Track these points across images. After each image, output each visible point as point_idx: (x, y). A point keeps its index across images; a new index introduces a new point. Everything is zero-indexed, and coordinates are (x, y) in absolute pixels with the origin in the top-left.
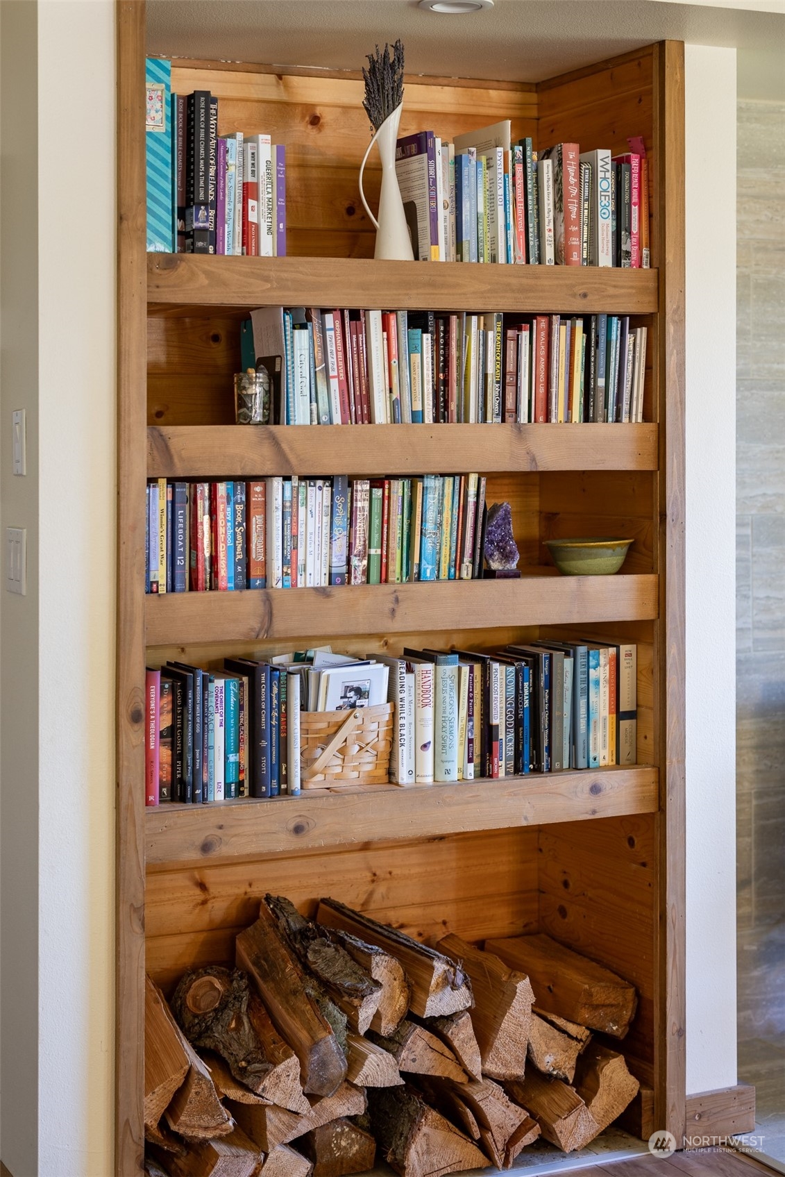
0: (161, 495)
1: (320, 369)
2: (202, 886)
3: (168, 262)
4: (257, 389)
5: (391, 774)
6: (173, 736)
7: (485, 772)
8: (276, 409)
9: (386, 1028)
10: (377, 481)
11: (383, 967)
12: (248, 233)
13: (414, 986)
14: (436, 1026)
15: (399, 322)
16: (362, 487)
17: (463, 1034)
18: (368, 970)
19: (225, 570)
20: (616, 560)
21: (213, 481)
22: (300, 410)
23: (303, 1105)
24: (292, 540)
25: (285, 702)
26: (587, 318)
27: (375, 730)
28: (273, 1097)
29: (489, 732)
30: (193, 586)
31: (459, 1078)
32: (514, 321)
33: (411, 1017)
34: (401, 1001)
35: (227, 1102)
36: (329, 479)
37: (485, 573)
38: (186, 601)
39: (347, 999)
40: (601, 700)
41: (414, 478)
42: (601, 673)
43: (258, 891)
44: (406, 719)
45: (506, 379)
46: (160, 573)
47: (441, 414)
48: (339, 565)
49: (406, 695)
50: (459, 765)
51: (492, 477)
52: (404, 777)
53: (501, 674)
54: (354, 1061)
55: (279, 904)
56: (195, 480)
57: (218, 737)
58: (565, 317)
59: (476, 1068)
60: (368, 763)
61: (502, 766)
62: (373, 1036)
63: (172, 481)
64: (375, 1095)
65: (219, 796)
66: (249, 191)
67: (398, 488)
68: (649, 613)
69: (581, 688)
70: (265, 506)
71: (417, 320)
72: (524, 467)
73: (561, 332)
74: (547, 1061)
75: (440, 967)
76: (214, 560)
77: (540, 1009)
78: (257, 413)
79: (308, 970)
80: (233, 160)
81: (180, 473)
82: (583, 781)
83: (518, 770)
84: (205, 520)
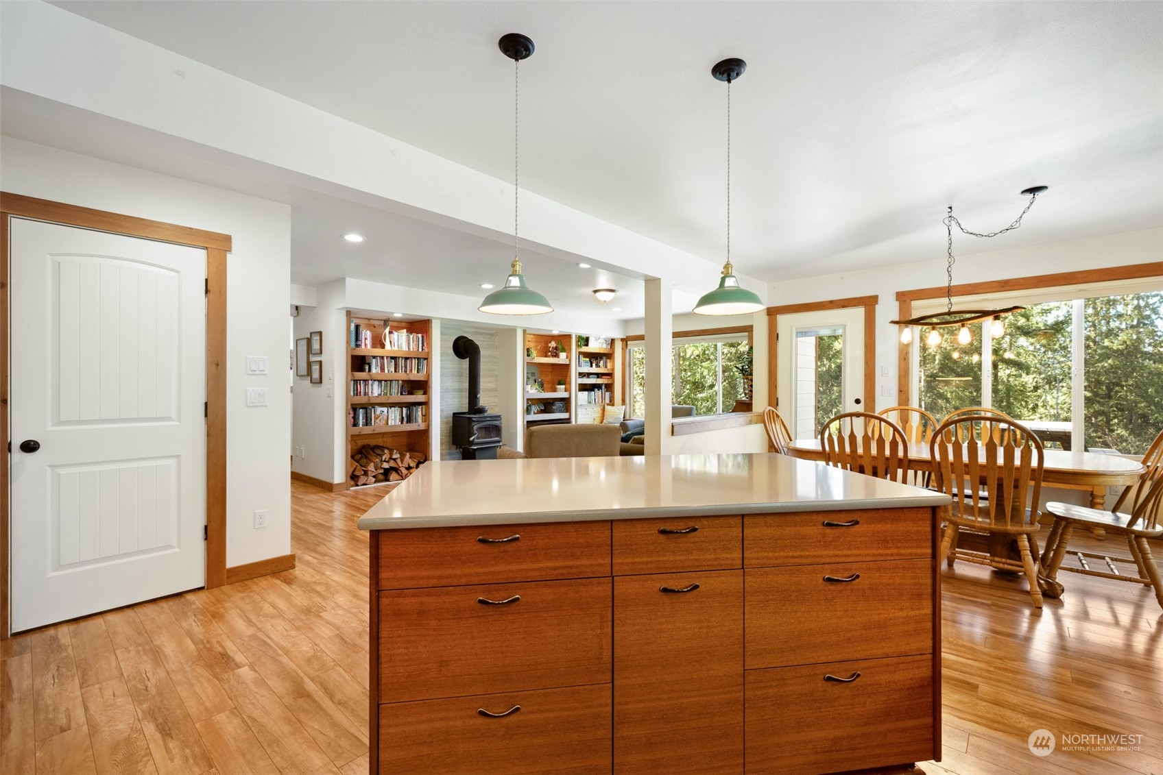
0: (352, 383)
1: (377, 365)
2: (356, 443)
3: (354, 349)
4: (367, 367)
5: (387, 424)
6: (354, 418)
7: (402, 423)
8: (370, 370)
9: (387, 460)
10: (385, 381)
11: (386, 451)
12: (366, 345)
13: (391, 454)
14: (395, 460)
15: (389, 359)
16: (383, 382)
17: (399, 461)
18: (384, 452)
19: (362, 393)
20: (422, 393)
21: (360, 380)
22: (374, 370)
23: (374, 470)
24: (372, 390)
25: (371, 412)
26: (418, 359)
27: (385, 418)
28: (370, 469)
29: (403, 418)
30: (357, 395)
31: (397, 467)
32: (406, 359)
33: (391, 458)
34: (389, 456)
35: (363, 470)
36: (378, 381)
37: (402, 394)
38: (356, 397)
39: (381, 456)
40: (420, 413)
41: (391, 381)
42: (420, 410)
43: (365, 444)
44: (390, 416)
45: (406, 367)
46: (352, 393)
47: (395, 371)
48: (380, 393)
49: (390, 412)
50: (398, 423)
51: (403, 381)
52: (389, 424)
53: (404, 409)
54: (382, 464)
55: (369, 445)
56: (357, 380)
57: (361, 418)
58: (415, 358)
59: (400, 465)
60: (384, 422)
61: (404, 423)
62: (385, 461)
63: (354, 380)
64: (385, 469)
65: (361, 426)
66: (366, 339)
67: (389, 382)
68: (426, 401)
69: (417, 411)
70: (368, 385)
71: (392, 358)
72: (408, 379)
73: (413, 361)
74: (411, 465)
75: (395, 451)
76: (360, 392)
77: (410, 458)
78: (367, 370)
79: (374, 452)
80: (363, 334)
81: (356, 379)
82: (417, 424)
83: (407, 423)
84: (359, 386)
